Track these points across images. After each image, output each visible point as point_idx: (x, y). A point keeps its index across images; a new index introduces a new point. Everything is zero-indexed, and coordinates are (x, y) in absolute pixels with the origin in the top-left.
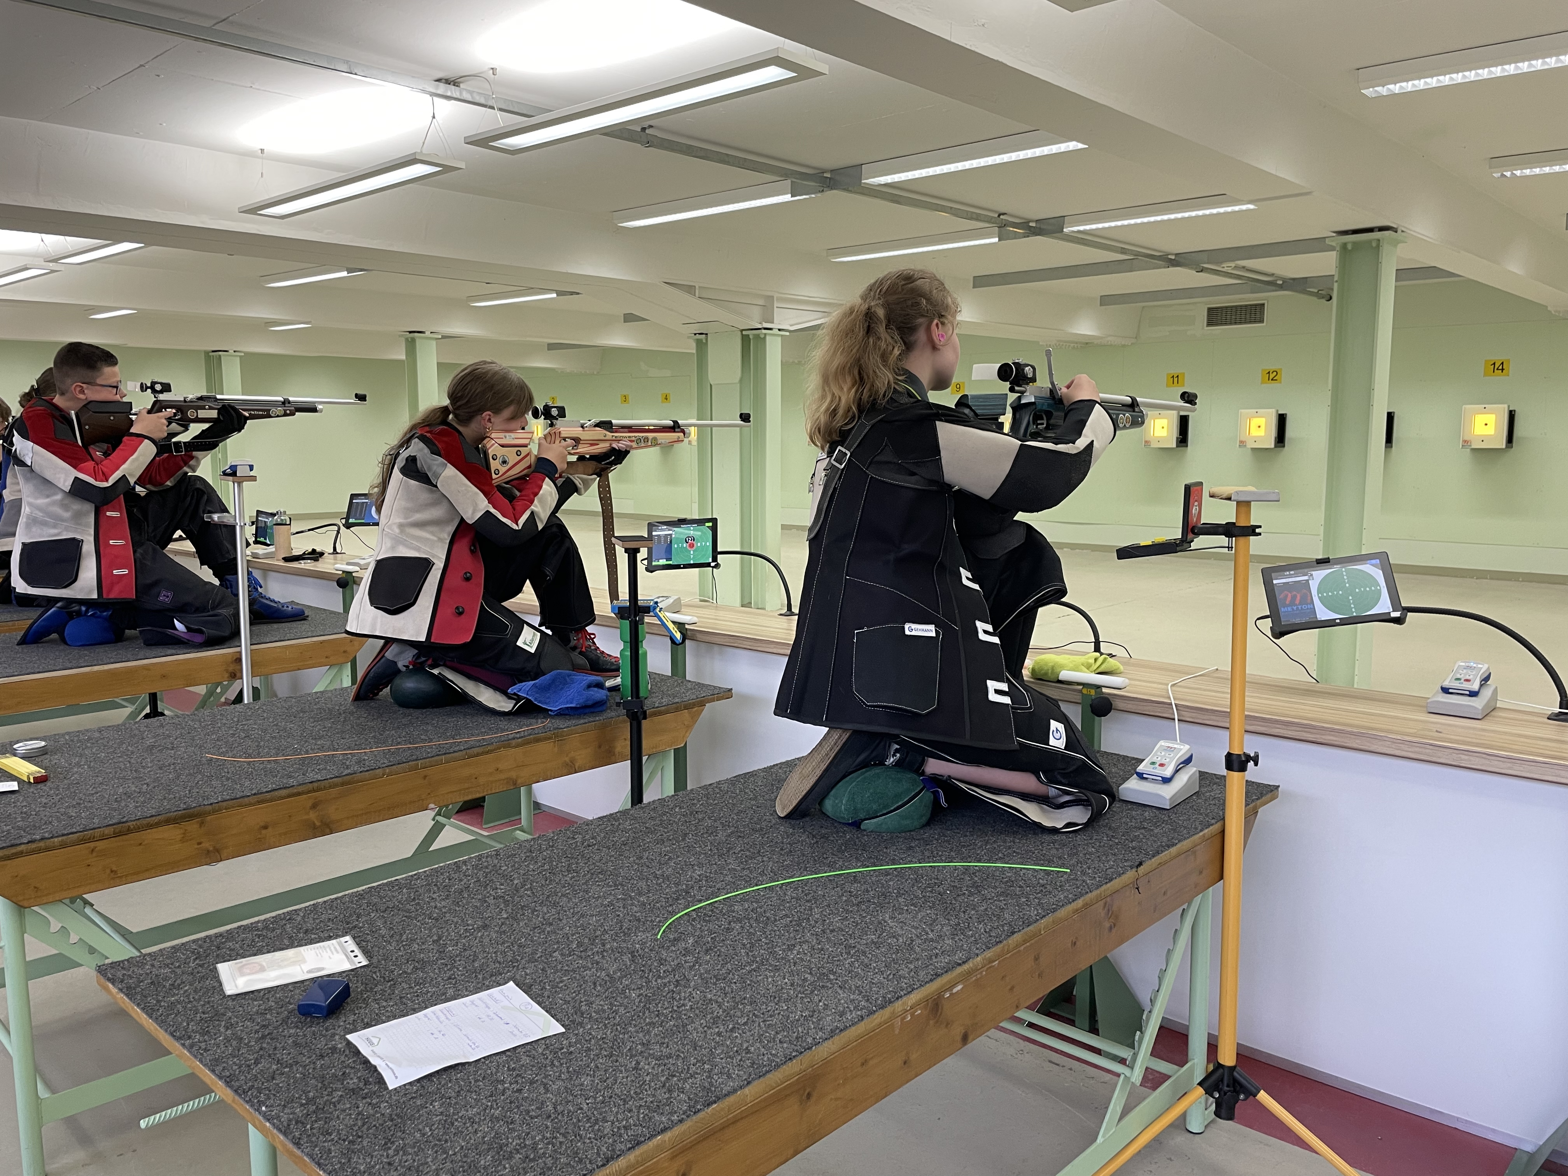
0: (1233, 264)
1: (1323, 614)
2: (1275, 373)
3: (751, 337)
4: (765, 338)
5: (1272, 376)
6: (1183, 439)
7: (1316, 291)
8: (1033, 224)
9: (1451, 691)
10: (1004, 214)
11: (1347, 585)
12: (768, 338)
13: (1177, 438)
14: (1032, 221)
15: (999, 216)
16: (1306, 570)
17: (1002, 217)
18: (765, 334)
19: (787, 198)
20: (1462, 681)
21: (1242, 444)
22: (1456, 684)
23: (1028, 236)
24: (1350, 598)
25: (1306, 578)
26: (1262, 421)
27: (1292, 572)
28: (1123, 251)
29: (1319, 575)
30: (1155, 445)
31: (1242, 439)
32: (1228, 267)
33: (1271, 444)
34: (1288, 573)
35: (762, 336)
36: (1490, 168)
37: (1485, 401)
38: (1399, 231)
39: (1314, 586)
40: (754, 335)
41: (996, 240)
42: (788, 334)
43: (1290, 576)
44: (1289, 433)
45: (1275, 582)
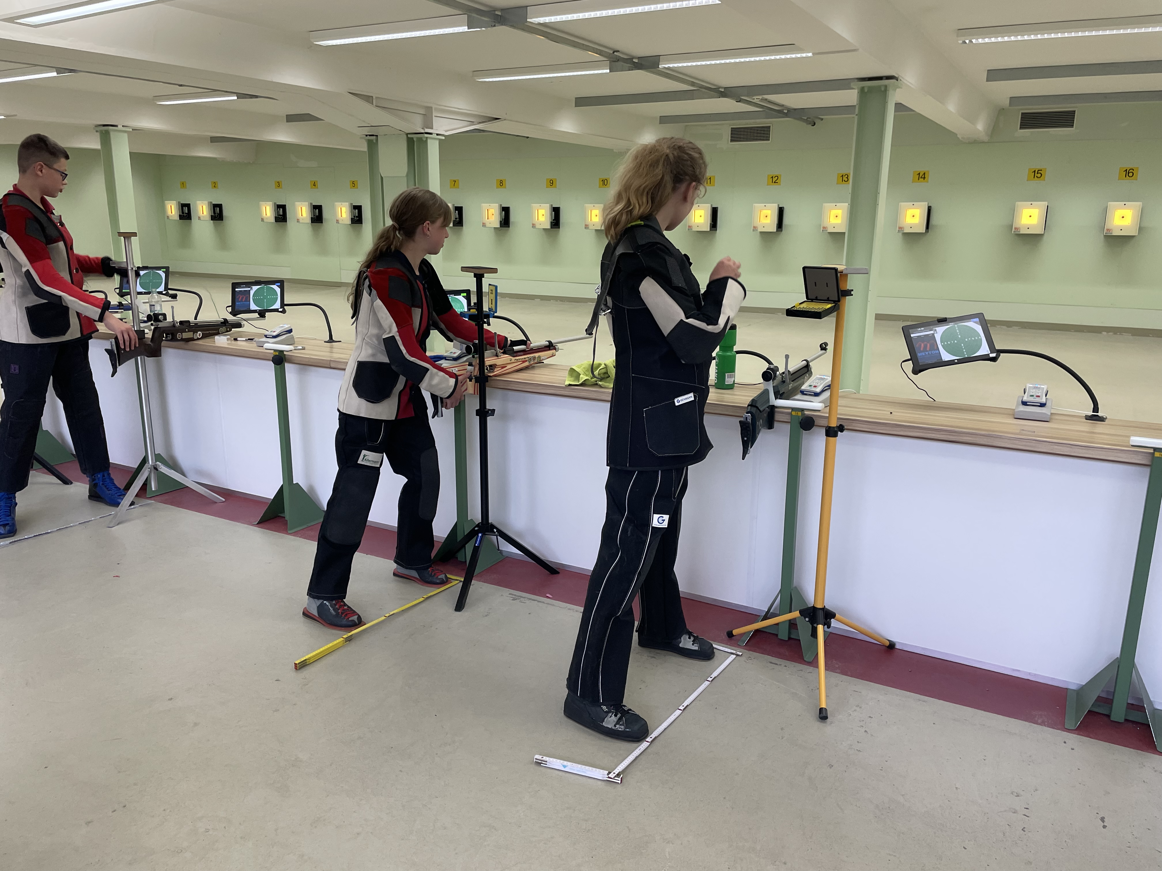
0: (760, 97)
1: (946, 357)
2: (777, 178)
3: (415, 139)
4: (426, 141)
5: (775, 180)
6: (714, 225)
7: (806, 118)
8: (636, 60)
9: (1028, 403)
10: (618, 51)
11: (960, 336)
12: (429, 141)
13: (710, 224)
14: (636, 58)
15: (614, 52)
16: (931, 327)
17: (615, 53)
18: (427, 138)
19: (465, 29)
20: (1035, 397)
21: (755, 228)
22: (1031, 399)
23: (632, 70)
24: (962, 345)
25: (932, 332)
26: (768, 212)
27: (922, 329)
28: (693, 84)
29: (940, 331)
30: (695, 229)
31: (755, 225)
32: (756, 99)
33: (774, 229)
34: (920, 329)
35: (425, 139)
36: (957, 36)
37: (914, 199)
38: (899, 80)
39: (938, 337)
40: (417, 138)
41: (608, 71)
42: (443, 138)
43: (921, 331)
44: (786, 221)
45: (912, 335)
